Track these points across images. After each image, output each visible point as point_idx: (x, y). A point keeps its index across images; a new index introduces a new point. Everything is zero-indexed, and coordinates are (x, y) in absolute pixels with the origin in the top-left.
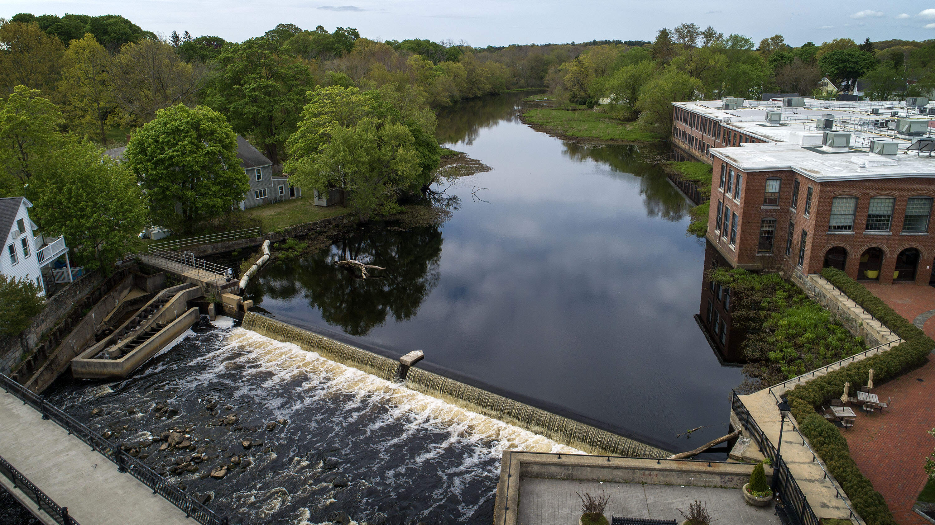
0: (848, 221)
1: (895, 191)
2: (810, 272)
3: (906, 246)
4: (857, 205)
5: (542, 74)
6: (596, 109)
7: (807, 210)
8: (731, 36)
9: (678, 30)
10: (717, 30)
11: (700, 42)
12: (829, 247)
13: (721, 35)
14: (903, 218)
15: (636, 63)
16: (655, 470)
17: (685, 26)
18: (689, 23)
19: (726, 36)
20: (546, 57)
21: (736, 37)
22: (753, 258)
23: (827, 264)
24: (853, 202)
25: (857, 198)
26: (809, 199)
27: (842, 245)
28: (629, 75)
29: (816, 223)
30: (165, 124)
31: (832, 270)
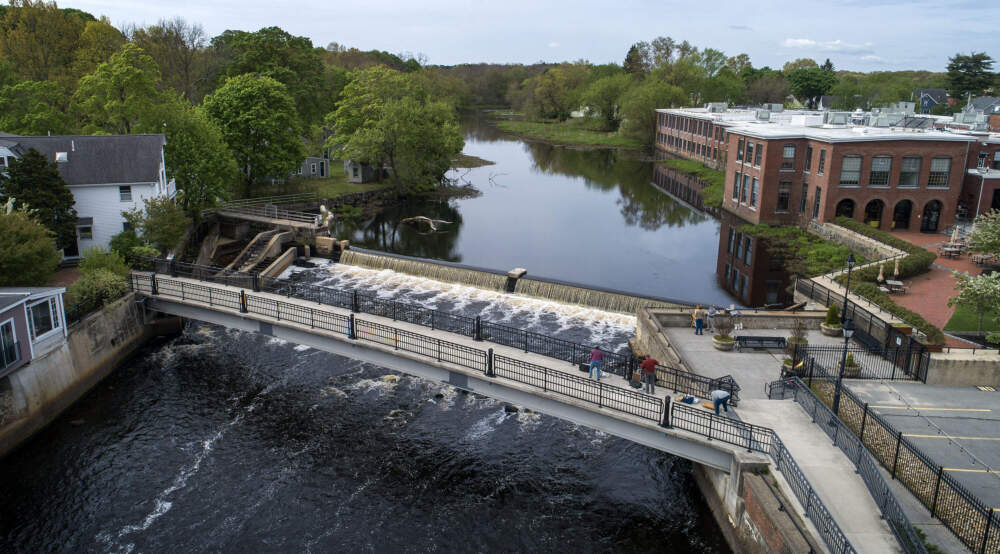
0: (855, 177)
1: (891, 151)
2: (825, 221)
3: (901, 198)
4: (862, 162)
5: (502, 91)
6: (568, 121)
7: (821, 169)
8: (706, 50)
9: (655, 43)
10: (692, 44)
11: (676, 55)
12: (840, 200)
13: (695, 49)
14: (898, 176)
15: (611, 75)
16: (754, 316)
17: (663, 40)
18: (665, 36)
19: (701, 50)
20: (504, 74)
21: (711, 50)
22: (772, 216)
23: (838, 214)
24: (859, 160)
25: (862, 157)
26: (822, 159)
27: (849, 197)
28: (606, 86)
29: (830, 179)
30: (239, 90)
31: (843, 218)
